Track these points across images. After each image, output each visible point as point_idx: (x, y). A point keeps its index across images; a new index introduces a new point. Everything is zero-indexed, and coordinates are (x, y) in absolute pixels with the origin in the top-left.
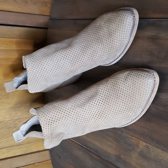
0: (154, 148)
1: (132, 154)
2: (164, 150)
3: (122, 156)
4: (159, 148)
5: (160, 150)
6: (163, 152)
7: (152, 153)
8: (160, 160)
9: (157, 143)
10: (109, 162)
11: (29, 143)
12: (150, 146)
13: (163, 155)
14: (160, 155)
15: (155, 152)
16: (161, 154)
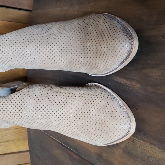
0: (141, 141)
1: (115, 151)
2: (153, 144)
3: (104, 154)
4: (147, 142)
5: (148, 145)
6: (152, 146)
7: (138, 149)
8: (148, 158)
9: (144, 135)
10: (90, 162)
11: (7, 141)
12: (136, 139)
13: (152, 151)
14: (148, 151)
15: (143, 147)
16: (150, 150)
